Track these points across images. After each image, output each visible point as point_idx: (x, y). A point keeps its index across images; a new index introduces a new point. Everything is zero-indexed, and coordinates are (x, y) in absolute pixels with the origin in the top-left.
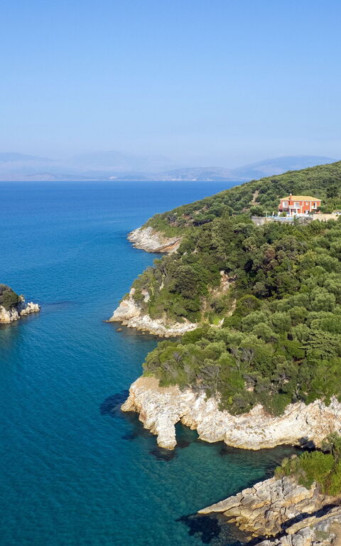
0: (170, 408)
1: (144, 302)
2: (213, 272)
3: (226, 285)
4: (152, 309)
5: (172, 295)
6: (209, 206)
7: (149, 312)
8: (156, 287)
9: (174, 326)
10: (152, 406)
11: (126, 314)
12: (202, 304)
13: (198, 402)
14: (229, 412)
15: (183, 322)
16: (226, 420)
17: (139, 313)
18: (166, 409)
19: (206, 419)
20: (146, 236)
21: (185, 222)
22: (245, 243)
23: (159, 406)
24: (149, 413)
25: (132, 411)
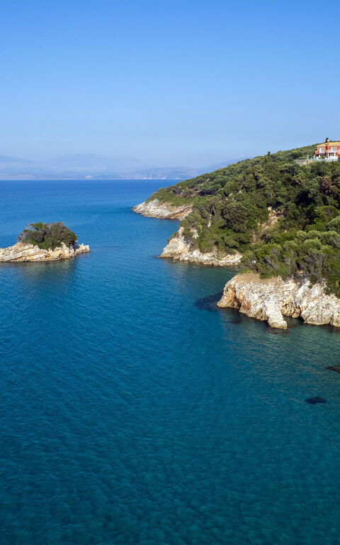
0: (275, 296)
1: (194, 238)
2: (262, 208)
3: (274, 219)
4: (202, 244)
5: (222, 230)
6: (212, 179)
7: (200, 247)
8: (205, 225)
9: (224, 258)
10: (256, 296)
11: (175, 250)
12: (251, 237)
13: (301, 290)
14: (335, 295)
15: (234, 254)
16: (333, 303)
17: (187, 250)
18: (272, 297)
19: (312, 304)
20: (153, 207)
21: (191, 193)
22: (294, 178)
23: (263, 295)
24: (253, 303)
25: (228, 307)
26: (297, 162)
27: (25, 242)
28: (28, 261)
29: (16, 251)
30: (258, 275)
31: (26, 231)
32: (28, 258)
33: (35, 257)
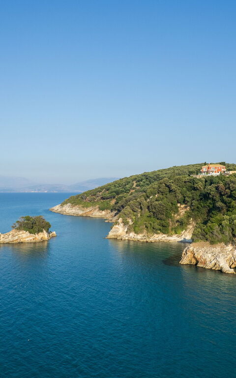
0: (223, 255)
1: (130, 224)
2: (174, 204)
3: (182, 211)
4: (136, 228)
6: (107, 190)
7: (134, 230)
8: (136, 216)
9: (153, 237)
10: (210, 255)
11: (117, 233)
12: (169, 223)
15: (158, 234)
17: (125, 232)
18: (220, 255)
20: (68, 208)
21: (94, 199)
22: (196, 185)
23: (215, 254)
24: (208, 260)
25: (188, 264)
26: (194, 176)
27: (19, 229)
28: (22, 243)
29: (13, 236)
30: (208, 242)
31: (18, 222)
32: (22, 240)
33: (26, 240)
